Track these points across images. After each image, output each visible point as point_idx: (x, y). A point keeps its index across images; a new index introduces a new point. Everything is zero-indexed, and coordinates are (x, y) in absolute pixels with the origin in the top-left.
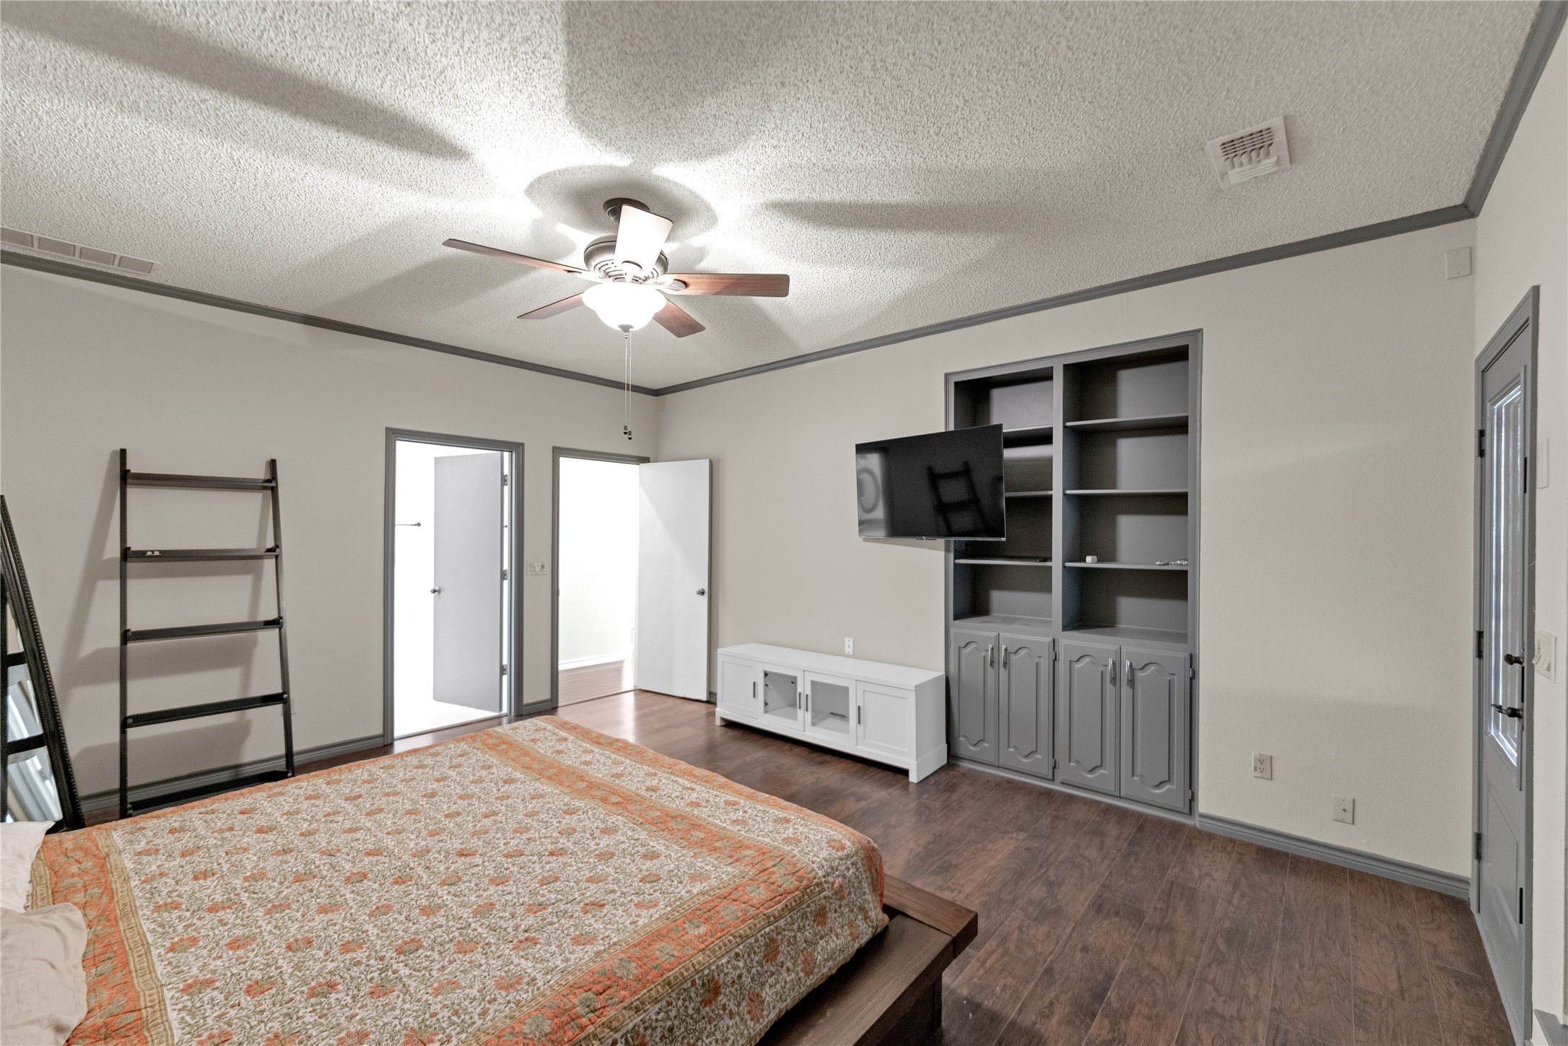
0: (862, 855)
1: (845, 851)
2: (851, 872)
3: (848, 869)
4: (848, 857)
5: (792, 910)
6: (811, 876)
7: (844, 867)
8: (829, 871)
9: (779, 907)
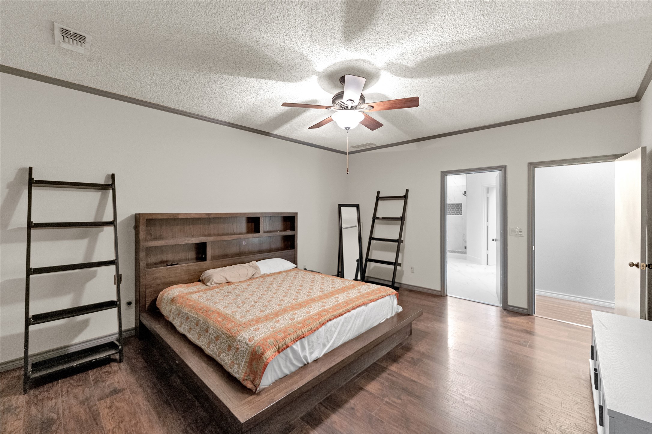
0: (251, 350)
1: (249, 343)
2: (244, 349)
3: (244, 347)
4: (247, 345)
5: (226, 336)
6: (237, 336)
7: (244, 345)
8: (241, 341)
9: (226, 332)
